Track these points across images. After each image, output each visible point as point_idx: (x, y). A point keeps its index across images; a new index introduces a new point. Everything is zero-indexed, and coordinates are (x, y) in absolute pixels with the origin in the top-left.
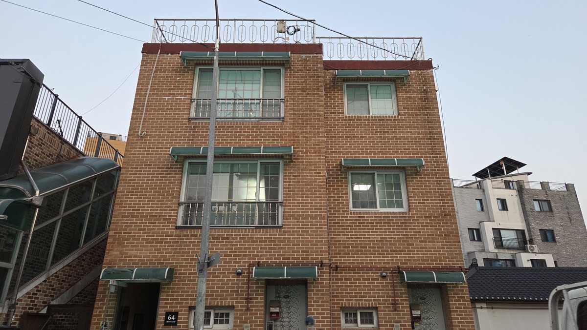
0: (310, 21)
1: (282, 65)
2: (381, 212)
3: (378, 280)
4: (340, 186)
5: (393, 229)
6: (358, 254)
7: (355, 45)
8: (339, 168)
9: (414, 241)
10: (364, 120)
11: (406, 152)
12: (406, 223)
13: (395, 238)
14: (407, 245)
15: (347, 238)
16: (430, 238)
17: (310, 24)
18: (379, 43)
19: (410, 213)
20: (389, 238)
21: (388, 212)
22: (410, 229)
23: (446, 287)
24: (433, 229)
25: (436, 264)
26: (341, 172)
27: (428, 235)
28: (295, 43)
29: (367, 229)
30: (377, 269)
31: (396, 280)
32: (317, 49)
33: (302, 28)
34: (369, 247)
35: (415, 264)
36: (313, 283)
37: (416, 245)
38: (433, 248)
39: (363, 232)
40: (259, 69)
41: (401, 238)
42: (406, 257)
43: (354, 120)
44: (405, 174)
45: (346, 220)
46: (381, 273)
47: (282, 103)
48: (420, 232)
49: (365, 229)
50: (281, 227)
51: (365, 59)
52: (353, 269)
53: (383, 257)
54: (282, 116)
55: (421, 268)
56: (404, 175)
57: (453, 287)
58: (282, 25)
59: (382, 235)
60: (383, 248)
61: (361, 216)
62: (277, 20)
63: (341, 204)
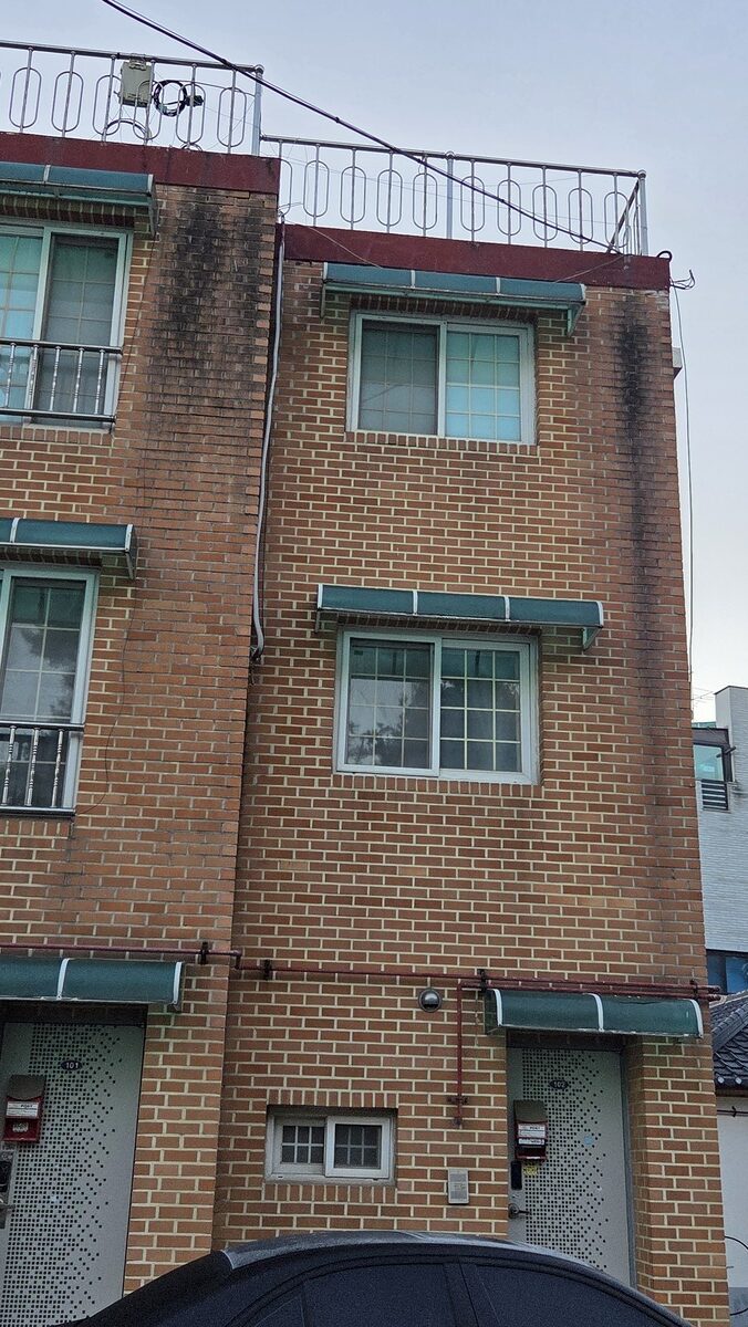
0: (245, 70)
1: (124, 222)
2: (444, 783)
3: (409, 1015)
4: (307, 682)
5: (478, 843)
6: (348, 923)
7: (408, 179)
8: (309, 619)
9: (547, 889)
10: (414, 453)
11: (550, 575)
12: (526, 825)
13: (481, 875)
14: (522, 898)
15: (313, 867)
16: (599, 881)
17: (245, 83)
18: (490, 176)
19: (543, 789)
20: (462, 874)
21: (465, 784)
22: (536, 846)
23: (641, 1049)
24: (612, 850)
25: (613, 968)
26: (315, 634)
27: (595, 870)
28: (179, 145)
29: (390, 838)
30: (408, 978)
31: (471, 1018)
32: (260, 175)
33: (211, 97)
34: (388, 902)
35: (540, 967)
36: (166, 1020)
37: (552, 900)
38: (607, 913)
39: (374, 848)
40: (35, 232)
41: (502, 876)
42: (512, 941)
43: (378, 450)
44: (540, 652)
45: (317, 803)
46: (421, 993)
47: (112, 365)
48: (569, 858)
49: (380, 837)
50: (68, 817)
51: (438, 232)
52: (326, 974)
53: (433, 938)
54: (108, 413)
55: (559, 982)
56: (534, 656)
57: (662, 1050)
58: (139, 76)
59: (438, 862)
60: (438, 905)
61: (369, 793)
62: (119, 56)
63: (303, 748)
